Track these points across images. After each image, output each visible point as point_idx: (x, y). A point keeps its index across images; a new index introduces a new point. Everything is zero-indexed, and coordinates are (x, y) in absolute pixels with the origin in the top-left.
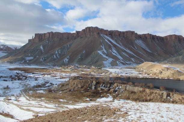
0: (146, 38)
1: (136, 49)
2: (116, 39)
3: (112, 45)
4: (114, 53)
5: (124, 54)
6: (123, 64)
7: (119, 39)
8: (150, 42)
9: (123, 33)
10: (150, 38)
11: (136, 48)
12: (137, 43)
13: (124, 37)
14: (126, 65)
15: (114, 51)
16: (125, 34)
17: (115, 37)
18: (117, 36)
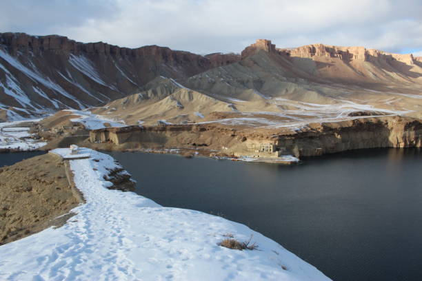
0: (97, 52)
1: (70, 79)
2: (21, 53)
3: (6, 70)
4: (10, 89)
5: (36, 91)
6: (24, 115)
7: (31, 55)
8: (106, 61)
9: (41, 39)
10: (105, 52)
11: (70, 76)
12: (75, 63)
13: (42, 49)
14: (29, 117)
15: (11, 86)
16: (46, 42)
17: (18, 50)
18: (24, 46)
